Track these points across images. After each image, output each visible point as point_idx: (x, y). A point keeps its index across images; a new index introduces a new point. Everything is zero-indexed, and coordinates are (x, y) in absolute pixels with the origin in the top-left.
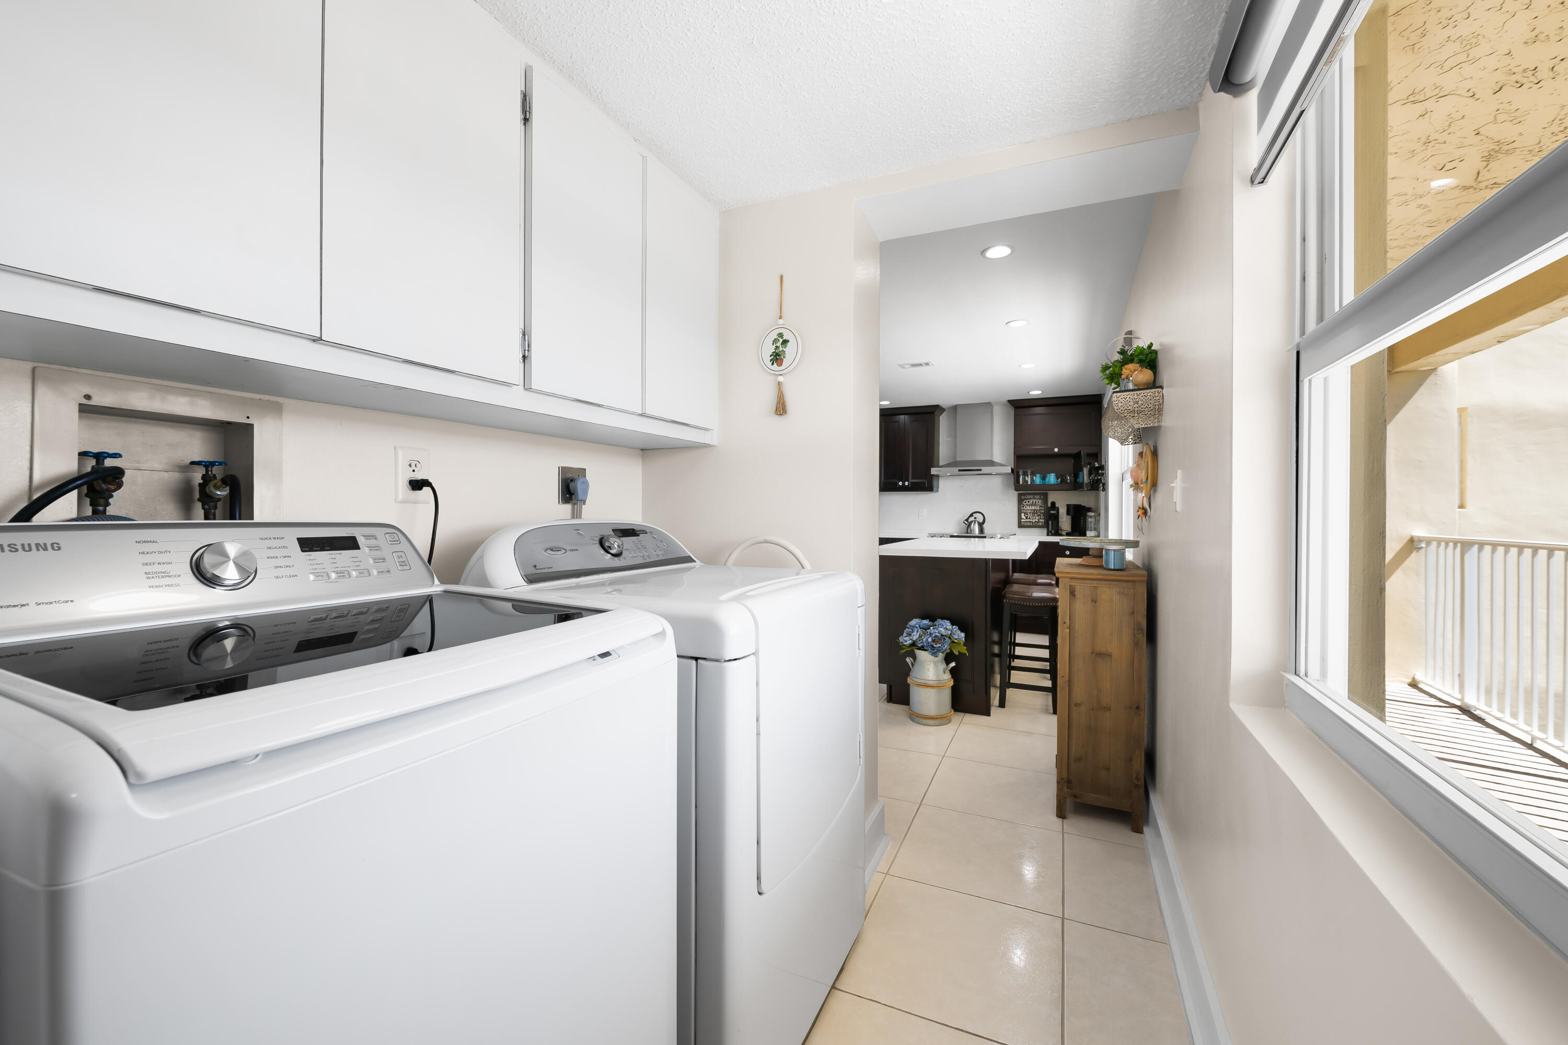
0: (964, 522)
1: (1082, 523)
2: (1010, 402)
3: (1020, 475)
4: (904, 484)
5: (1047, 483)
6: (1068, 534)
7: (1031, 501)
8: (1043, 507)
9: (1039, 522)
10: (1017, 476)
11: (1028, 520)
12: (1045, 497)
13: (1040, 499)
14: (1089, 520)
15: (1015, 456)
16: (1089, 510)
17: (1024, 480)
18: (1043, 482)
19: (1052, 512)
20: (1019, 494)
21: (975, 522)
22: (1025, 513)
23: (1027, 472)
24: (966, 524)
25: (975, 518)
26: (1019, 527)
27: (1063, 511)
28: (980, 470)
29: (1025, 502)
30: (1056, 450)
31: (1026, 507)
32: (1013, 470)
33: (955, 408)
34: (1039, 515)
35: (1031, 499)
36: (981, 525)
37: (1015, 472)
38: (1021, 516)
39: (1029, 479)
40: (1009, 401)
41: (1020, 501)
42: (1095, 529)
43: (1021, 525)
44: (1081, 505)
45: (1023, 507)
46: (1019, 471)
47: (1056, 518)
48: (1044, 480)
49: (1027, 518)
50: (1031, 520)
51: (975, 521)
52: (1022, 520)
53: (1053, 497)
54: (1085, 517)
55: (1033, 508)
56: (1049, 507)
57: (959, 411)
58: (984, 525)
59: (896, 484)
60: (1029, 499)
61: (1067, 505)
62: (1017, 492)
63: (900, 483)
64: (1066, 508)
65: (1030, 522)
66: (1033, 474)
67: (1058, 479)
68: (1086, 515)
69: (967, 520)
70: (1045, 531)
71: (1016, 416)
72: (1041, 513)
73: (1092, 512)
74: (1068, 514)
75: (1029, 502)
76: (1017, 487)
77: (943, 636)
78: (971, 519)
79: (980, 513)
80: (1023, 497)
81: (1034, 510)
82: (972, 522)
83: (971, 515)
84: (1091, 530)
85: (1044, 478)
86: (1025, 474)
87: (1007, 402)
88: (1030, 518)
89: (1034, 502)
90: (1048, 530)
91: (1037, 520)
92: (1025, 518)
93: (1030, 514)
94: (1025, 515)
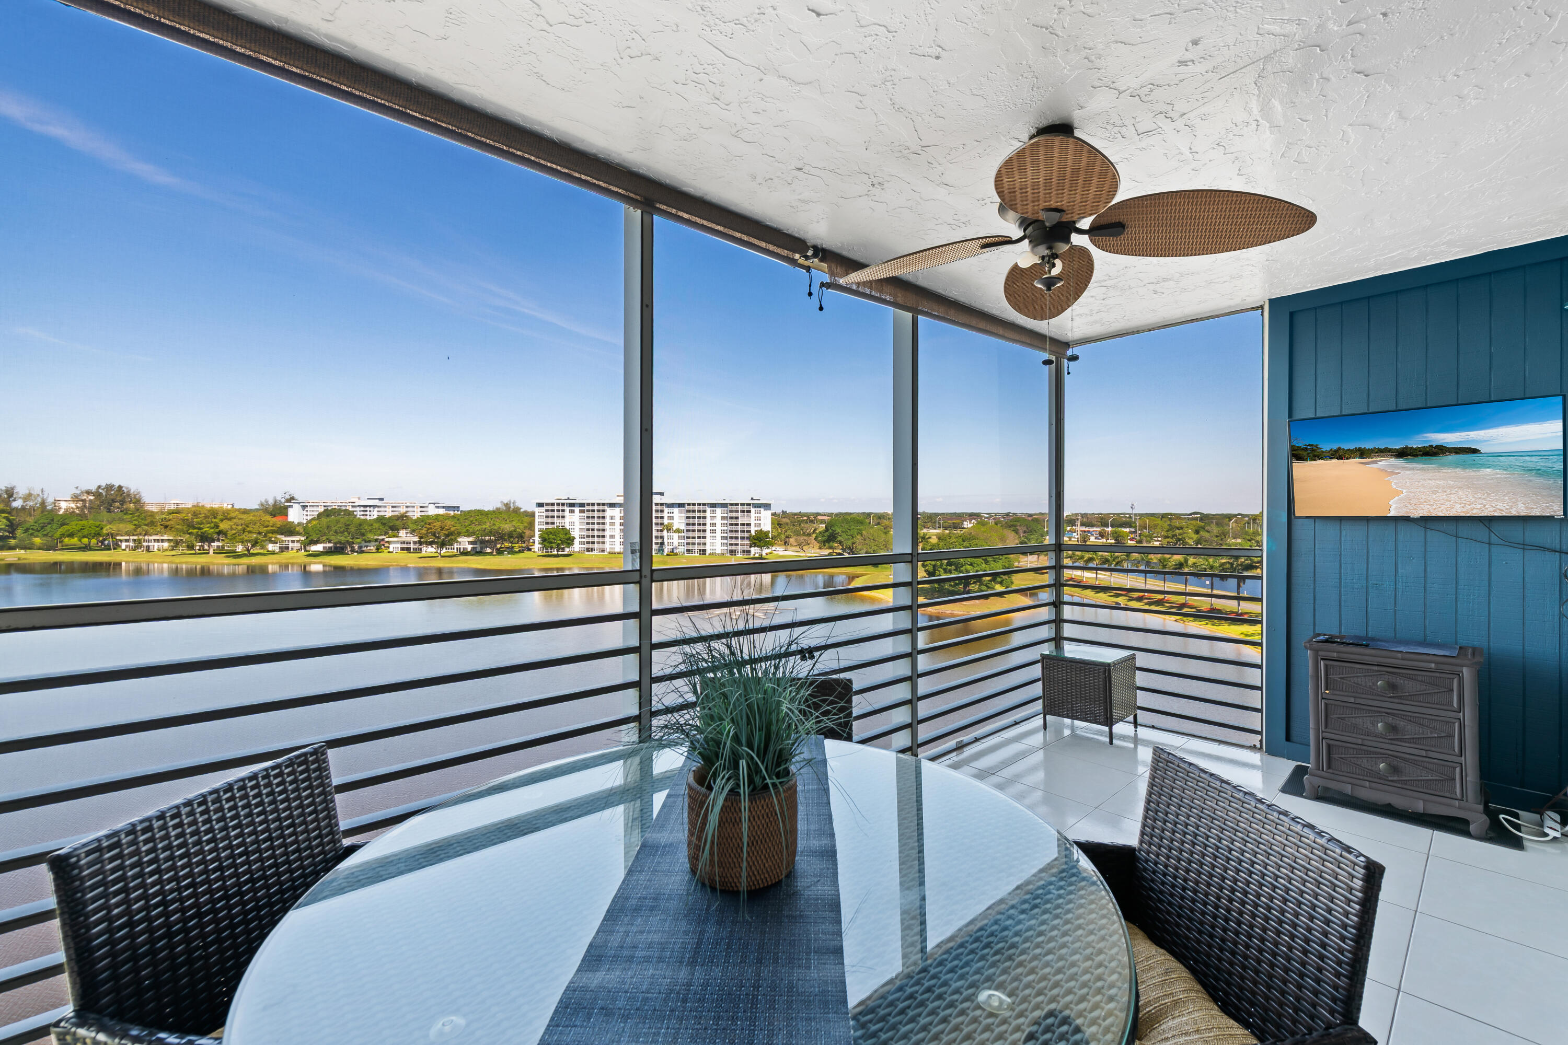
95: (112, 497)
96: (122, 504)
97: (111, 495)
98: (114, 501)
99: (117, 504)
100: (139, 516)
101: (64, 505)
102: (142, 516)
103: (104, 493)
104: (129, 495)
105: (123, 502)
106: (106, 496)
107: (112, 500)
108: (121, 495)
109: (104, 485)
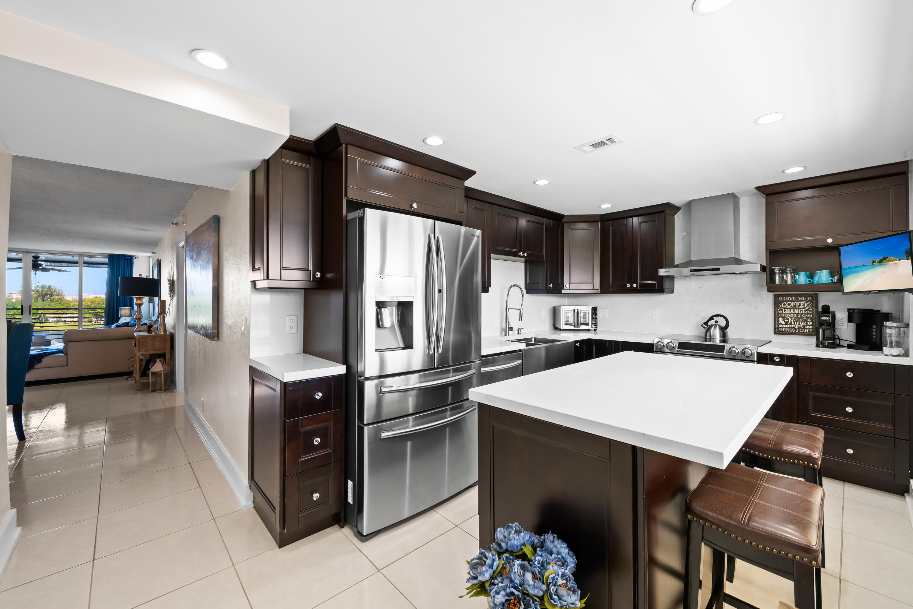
0: (702, 326)
1: (874, 333)
2: (760, 189)
3: (775, 274)
4: (631, 286)
5: (815, 282)
6: (850, 347)
7: (793, 304)
8: (810, 311)
9: (804, 328)
10: (770, 275)
11: (788, 326)
12: (815, 300)
13: (806, 300)
14: (888, 331)
15: (768, 251)
16: (887, 317)
17: (782, 279)
18: (809, 281)
19: (823, 318)
20: (775, 295)
21: (715, 327)
22: (784, 318)
23: (786, 269)
24: (705, 328)
25: (716, 322)
26: (775, 333)
27: (841, 316)
28: (719, 269)
29: (784, 305)
30: (830, 241)
31: (785, 311)
32: (763, 268)
33: (689, 204)
34: (805, 320)
35: (792, 301)
36: (723, 329)
37: (768, 270)
38: (779, 321)
39: (788, 278)
40: (758, 188)
41: (777, 304)
42: (899, 344)
43: (777, 331)
44: (872, 310)
45: (782, 310)
46: (774, 269)
47: (832, 325)
48: (812, 278)
49: (786, 323)
50: (792, 326)
51: (716, 325)
52: (780, 326)
53: (824, 299)
54: (881, 327)
55: (796, 311)
56: (819, 312)
57: (693, 207)
58: (728, 330)
59: (625, 286)
60: (790, 301)
61: (849, 310)
62: (771, 295)
63: (628, 285)
64: (847, 313)
65: (792, 328)
66: (795, 271)
67: (833, 277)
68: (882, 325)
69: (706, 323)
70: (813, 340)
71: (768, 205)
72: (808, 318)
73: (893, 320)
74: (850, 320)
75: (789, 304)
76: (771, 286)
77: (528, 595)
78: (712, 322)
79: (721, 316)
80: (780, 299)
81: (797, 314)
82: (712, 326)
83: (711, 318)
84: (891, 346)
85: (811, 276)
86: (783, 272)
87: (756, 191)
88: (791, 324)
89: (797, 304)
90: (818, 339)
91: (802, 326)
92: (784, 323)
93: (791, 318)
94: (783, 320)
95: (45, 292)
96: (51, 296)
97: (44, 291)
98: (46, 294)
99: (48, 296)
100: (59, 303)
101: (14, 296)
102: (62, 303)
103: (40, 290)
104: (55, 291)
105: (51, 295)
106: (42, 292)
107: (45, 294)
108: (50, 291)
109: (40, 285)
